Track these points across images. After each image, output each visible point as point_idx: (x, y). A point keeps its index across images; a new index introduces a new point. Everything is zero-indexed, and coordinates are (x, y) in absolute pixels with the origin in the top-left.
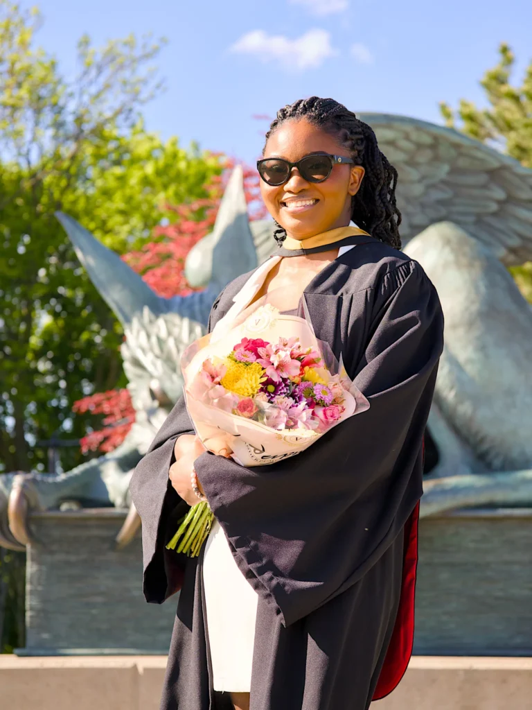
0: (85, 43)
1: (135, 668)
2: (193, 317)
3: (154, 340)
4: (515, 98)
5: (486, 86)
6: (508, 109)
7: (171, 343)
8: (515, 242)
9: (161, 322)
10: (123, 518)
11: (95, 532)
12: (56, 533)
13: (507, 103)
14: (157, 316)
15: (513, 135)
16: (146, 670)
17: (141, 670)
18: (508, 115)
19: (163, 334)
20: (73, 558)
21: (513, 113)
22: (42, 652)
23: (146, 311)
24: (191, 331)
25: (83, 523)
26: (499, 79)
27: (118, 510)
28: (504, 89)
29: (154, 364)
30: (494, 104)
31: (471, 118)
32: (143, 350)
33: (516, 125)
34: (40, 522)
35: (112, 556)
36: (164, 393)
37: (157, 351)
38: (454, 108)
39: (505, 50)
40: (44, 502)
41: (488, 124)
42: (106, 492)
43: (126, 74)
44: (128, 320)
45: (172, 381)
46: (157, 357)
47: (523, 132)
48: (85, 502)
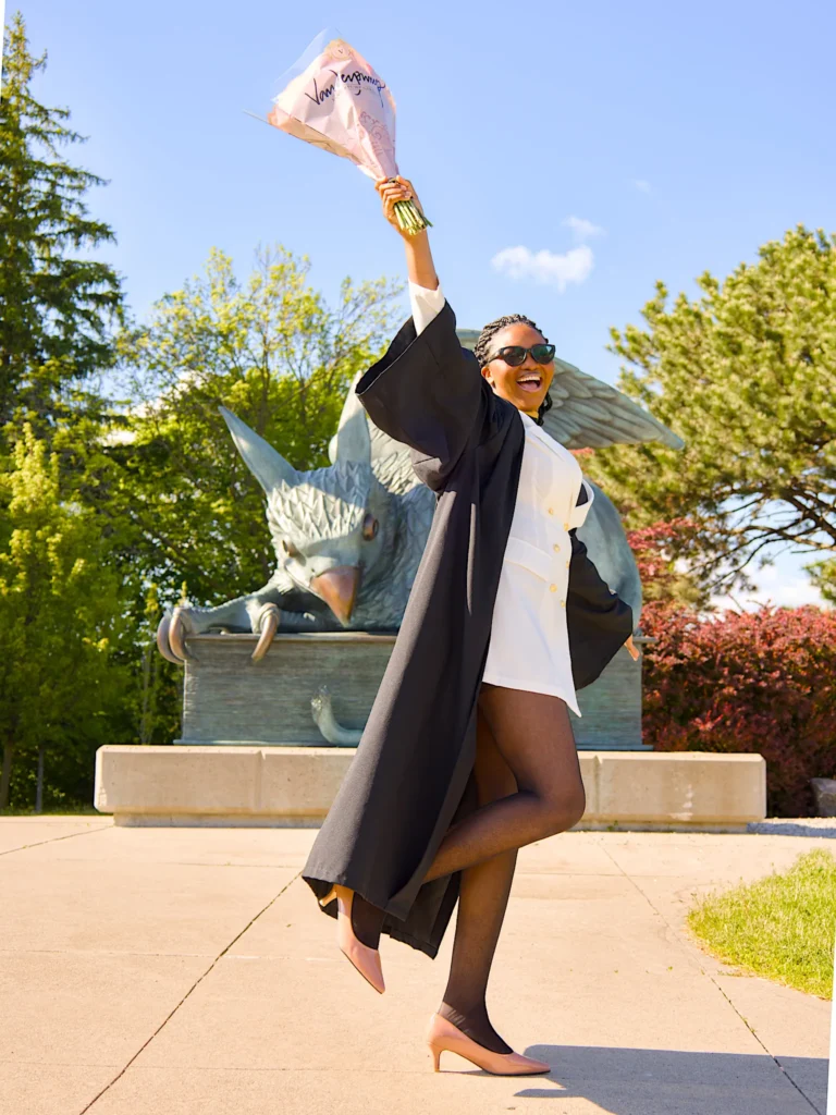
0: (348, 282)
1: (260, 753)
2: (318, 486)
3: (287, 504)
4: (667, 323)
5: (646, 315)
6: (663, 333)
7: (299, 508)
8: (576, 431)
9: (294, 491)
10: (257, 640)
11: (237, 651)
12: (206, 651)
13: (662, 328)
14: (292, 487)
15: (665, 353)
16: (267, 756)
17: (264, 755)
18: (663, 337)
19: (295, 500)
20: (219, 671)
21: (667, 337)
22: (194, 742)
23: (284, 483)
24: (316, 497)
25: (226, 643)
26: (656, 309)
27: (254, 635)
28: (659, 316)
29: (286, 523)
30: (652, 328)
31: (633, 339)
32: (279, 512)
33: (667, 345)
34: (193, 642)
35: (248, 670)
36: (293, 545)
37: (289, 513)
38: (622, 331)
39: (660, 286)
40: (197, 628)
41: (647, 344)
42: (249, 621)
43: (377, 307)
44: (270, 491)
45: (298, 535)
46: (288, 517)
47: (673, 350)
48: (232, 629)
